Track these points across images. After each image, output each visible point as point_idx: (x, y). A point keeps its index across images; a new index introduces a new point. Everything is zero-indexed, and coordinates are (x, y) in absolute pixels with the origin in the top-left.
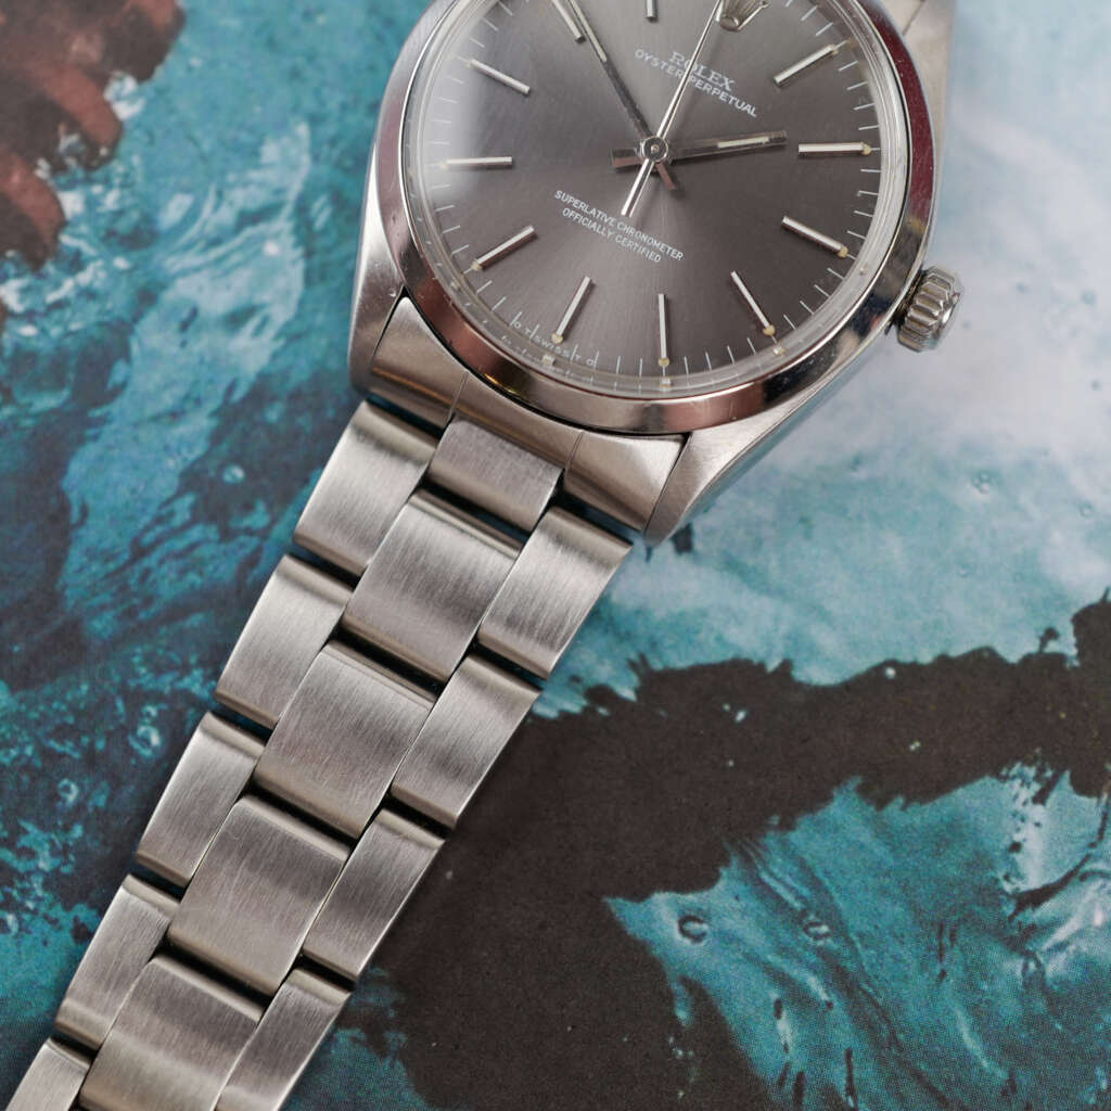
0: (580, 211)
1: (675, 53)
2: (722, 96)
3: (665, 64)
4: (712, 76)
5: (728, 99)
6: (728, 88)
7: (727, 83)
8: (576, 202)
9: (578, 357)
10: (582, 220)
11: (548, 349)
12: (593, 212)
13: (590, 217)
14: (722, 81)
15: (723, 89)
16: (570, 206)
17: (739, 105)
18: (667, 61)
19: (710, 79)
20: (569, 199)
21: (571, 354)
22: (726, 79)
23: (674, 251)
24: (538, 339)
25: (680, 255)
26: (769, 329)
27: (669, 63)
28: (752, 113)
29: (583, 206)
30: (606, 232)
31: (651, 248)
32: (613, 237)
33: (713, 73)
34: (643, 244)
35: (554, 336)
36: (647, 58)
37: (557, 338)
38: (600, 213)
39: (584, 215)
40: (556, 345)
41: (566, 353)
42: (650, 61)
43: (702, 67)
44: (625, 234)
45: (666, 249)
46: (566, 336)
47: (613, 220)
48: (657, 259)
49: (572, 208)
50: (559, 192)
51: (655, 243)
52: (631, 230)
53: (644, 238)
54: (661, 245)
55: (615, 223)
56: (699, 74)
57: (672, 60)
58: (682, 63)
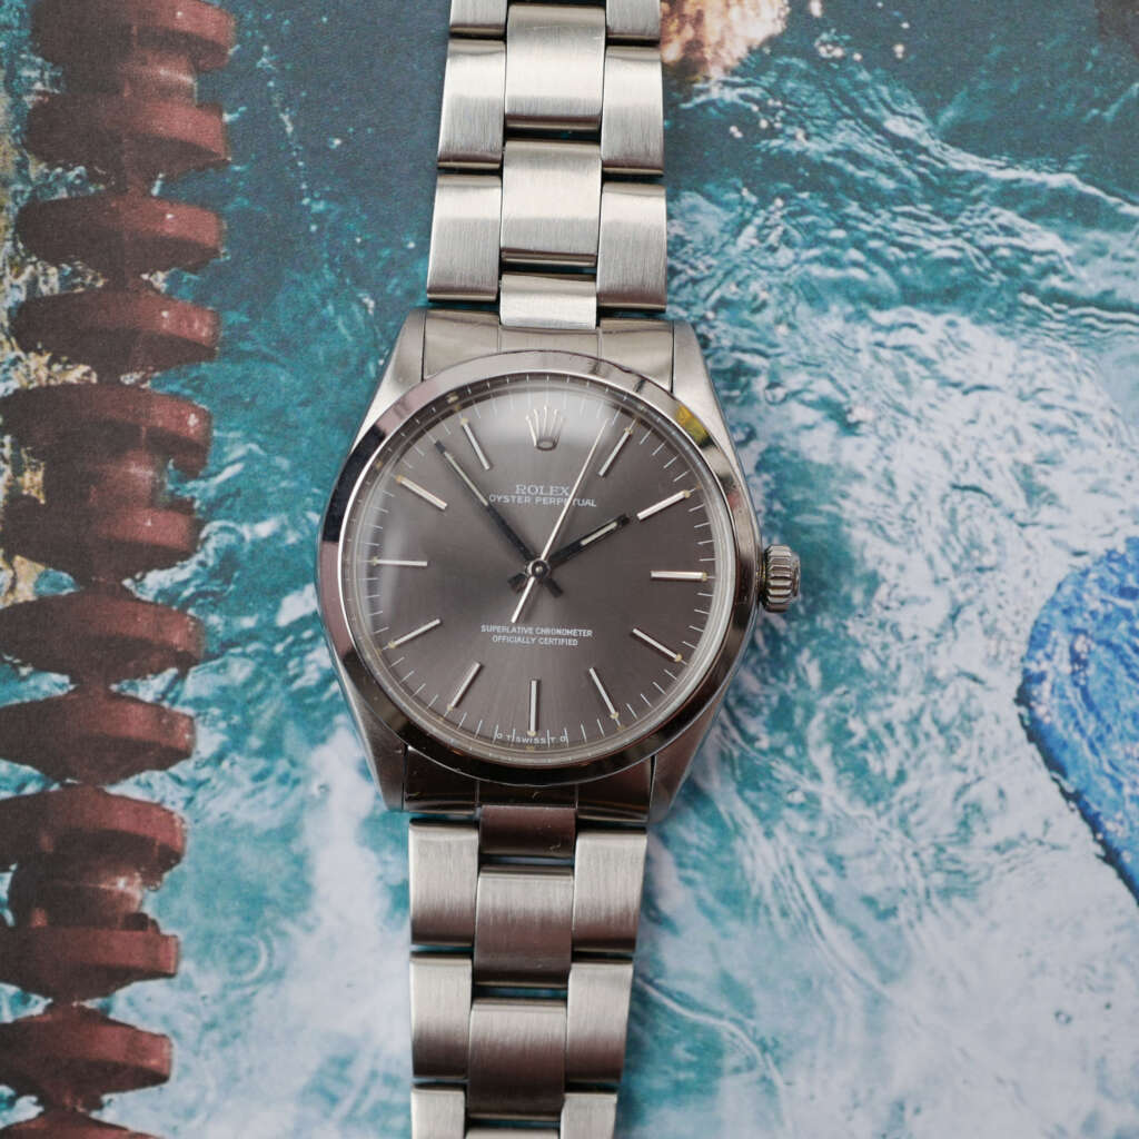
0: (505, 634)
1: (518, 486)
3: (513, 497)
4: (552, 491)
6: (567, 495)
7: (565, 491)
8: (498, 628)
9: (553, 739)
10: (509, 640)
11: (529, 744)
12: (514, 630)
13: (514, 634)
14: (560, 491)
15: (564, 497)
16: (496, 633)
17: (581, 503)
18: (515, 495)
19: (551, 494)
20: (493, 628)
21: (546, 739)
22: (563, 488)
23: (584, 631)
24: (518, 740)
25: (590, 633)
26: (678, 658)
27: (517, 495)
28: (593, 505)
29: (505, 629)
30: (530, 640)
31: (568, 637)
32: (536, 641)
33: (552, 488)
34: (561, 637)
35: (529, 733)
36: (499, 499)
37: (532, 732)
38: (519, 628)
39: (509, 634)
40: (533, 738)
41: (543, 741)
42: (502, 500)
43: (542, 488)
44: (544, 636)
45: (578, 633)
46: (537, 728)
47: (530, 629)
48: (575, 643)
49: (498, 635)
50: (483, 627)
51: (568, 632)
52: (547, 631)
53: (559, 632)
54: (573, 632)
55: (534, 631)
56: (542, 493)
57: (517, 492)
58: (526, 491)
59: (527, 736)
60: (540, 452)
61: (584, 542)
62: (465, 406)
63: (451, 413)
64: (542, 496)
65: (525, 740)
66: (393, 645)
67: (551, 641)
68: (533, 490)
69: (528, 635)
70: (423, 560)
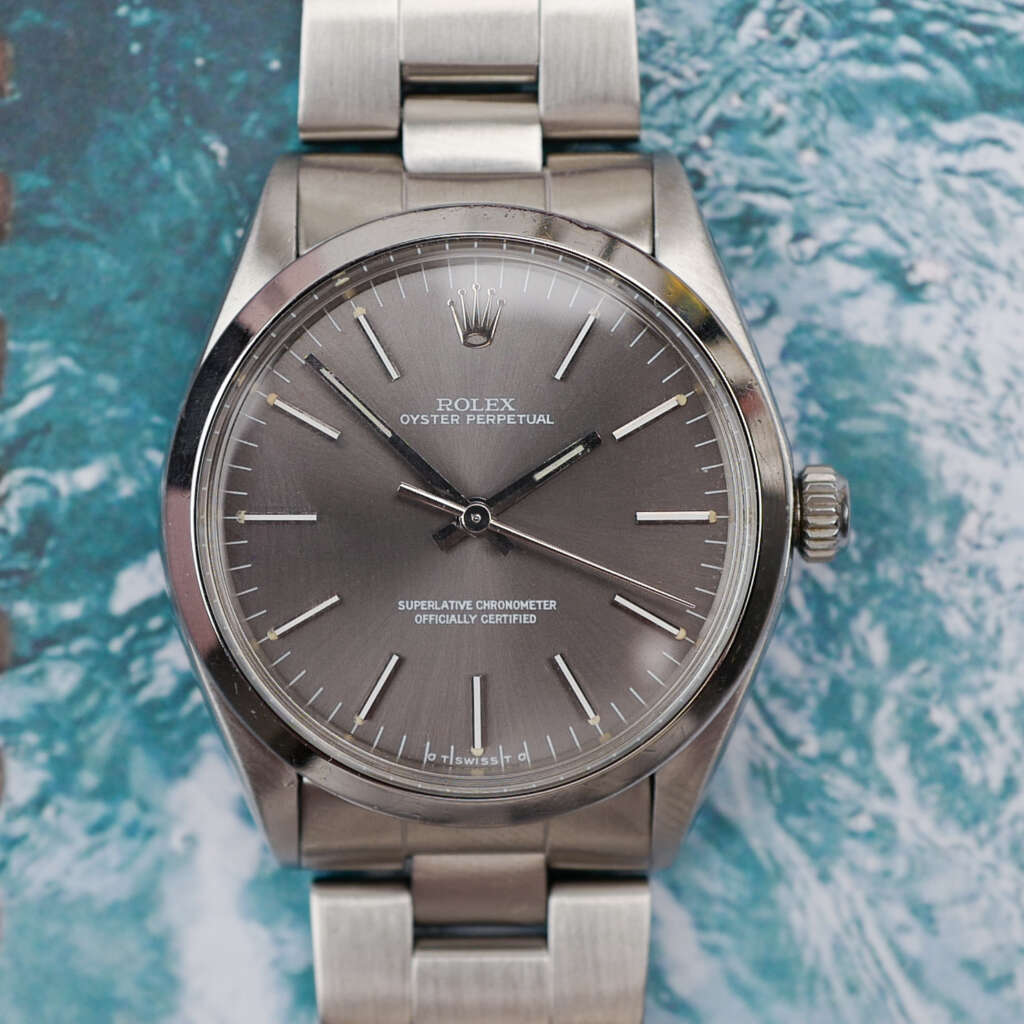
0: (431, 611)
1: (440, 400)
2: (510, 420)
3: (435, 416)
4: (489, 404)
5: (517, 419)
6: (511, 409)
7: (507, 404)
8: (423, 603)
9: (508, 757)
10: (439, 619)
11: (474, 767)
12: (445, 605)
13: (445, 611)
14: (501, 404)
15: (506, 412)
16: (419, 610)
17: (531, 420)
18: (436, 413)
19: (488, 409)
20: (415, 604)
21: (499, 759)
22: (504, 400)
23: (545, 602)
24: (459, 761)
25: (553, 604)
26: (681, 634)
27: (440, 413)
28: (548, 422)
29: (432, 605)
30: (469, 619)
31: (523, 612)
32: (478, 620)
33: (489, 400)
34: (510, 612)
35: (473, 751)
36: (415, 420)
37: (478, 749)
38: (452, 602)
39: (439, 613)
40: (480, 757)
41: (494, 761)
42: (419, 420)
43: (474, 401)
44: (487, 612)
45: (537, 605)
46: (484, 744)
47: (469, 603)
48: (532, 619)
49: (422, 612)
50: (400, 603)
51: (522, 605)
52: (492, 604)
53: (509, 605)
54: (529, 604)
55: (473, 605)
56: (475, 409)
57: (440, 409)
58: (452, 407)
59: (472, 756)
60: (469, 349)
61: (538, 476)
62: (359, 291)
63: (341, 301)
64: (475, 413)
65: (469, 761)
66: (273, 635)
67: (498, 618)
68: (462, 405)
69: (465, 610)
70: (311, 513)
